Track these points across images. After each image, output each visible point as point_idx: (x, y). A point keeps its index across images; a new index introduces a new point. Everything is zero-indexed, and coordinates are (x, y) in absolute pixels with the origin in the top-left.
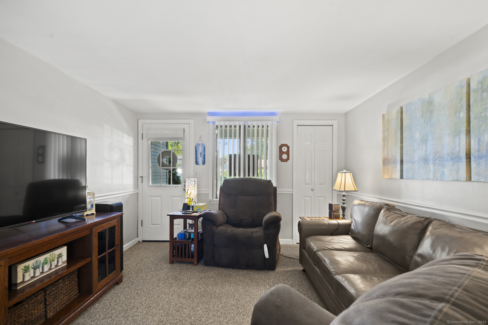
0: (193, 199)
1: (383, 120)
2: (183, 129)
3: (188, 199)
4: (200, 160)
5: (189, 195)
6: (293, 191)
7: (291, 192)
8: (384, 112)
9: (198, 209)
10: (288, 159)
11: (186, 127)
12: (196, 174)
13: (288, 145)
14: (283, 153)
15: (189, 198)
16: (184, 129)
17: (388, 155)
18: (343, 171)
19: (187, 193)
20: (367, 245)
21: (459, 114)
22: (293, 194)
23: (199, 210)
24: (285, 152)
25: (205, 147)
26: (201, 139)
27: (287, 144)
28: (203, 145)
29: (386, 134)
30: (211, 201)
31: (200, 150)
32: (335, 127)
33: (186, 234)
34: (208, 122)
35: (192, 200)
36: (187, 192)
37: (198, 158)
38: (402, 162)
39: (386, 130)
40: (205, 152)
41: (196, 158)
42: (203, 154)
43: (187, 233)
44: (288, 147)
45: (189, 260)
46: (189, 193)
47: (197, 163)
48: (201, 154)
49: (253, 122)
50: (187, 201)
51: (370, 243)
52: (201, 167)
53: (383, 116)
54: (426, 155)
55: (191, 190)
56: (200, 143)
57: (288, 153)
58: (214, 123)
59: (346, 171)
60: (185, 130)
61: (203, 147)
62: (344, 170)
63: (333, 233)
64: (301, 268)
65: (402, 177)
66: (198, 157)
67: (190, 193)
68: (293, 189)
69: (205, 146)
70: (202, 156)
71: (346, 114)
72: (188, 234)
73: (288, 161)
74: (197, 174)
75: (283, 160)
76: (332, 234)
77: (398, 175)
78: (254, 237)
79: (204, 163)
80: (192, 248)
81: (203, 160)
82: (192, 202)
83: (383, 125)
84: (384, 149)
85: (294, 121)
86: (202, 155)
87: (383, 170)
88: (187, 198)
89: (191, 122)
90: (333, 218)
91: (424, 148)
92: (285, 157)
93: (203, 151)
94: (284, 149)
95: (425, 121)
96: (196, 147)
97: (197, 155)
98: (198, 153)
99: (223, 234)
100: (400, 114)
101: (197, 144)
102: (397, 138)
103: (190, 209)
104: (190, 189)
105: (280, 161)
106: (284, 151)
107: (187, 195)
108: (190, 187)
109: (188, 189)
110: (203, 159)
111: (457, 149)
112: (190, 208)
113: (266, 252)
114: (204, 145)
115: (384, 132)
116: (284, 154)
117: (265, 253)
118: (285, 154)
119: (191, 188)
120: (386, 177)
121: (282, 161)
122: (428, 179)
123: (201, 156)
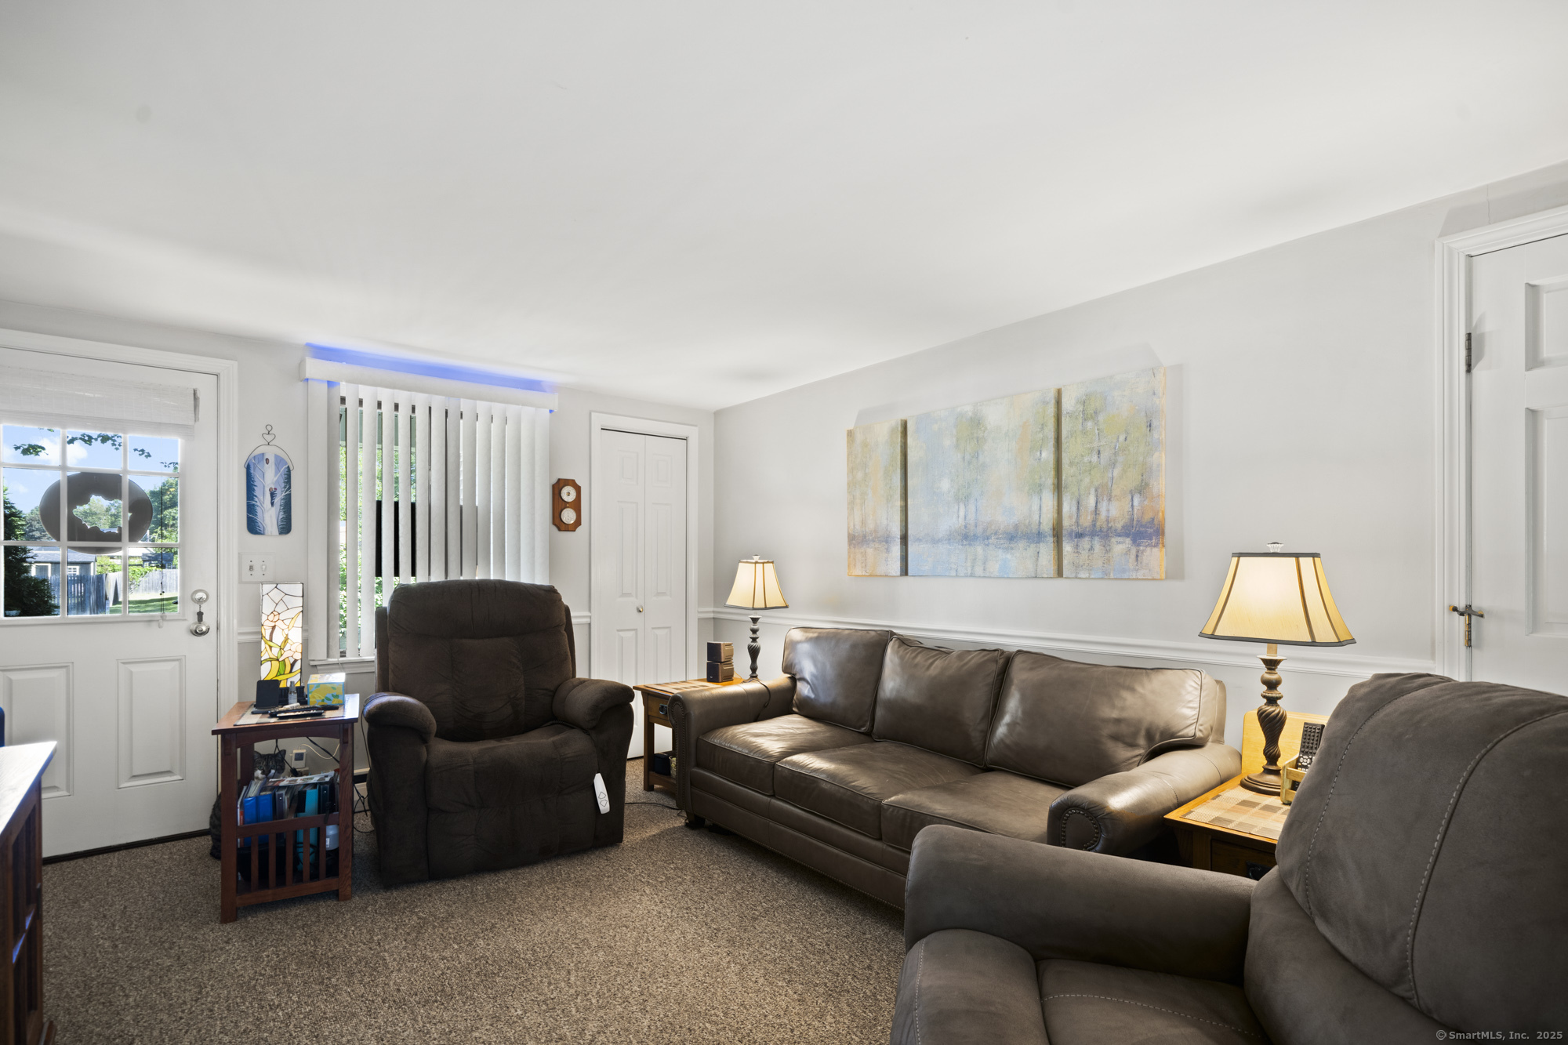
0: (296, 661)
1: (848, 442)
2: (193, 392)
3: (275, 663)
4: (269, 516)
5: (276, 651)
6: (590, 617)
7: (587, 620)
8: (851, 427)
9: (330, 696)
10: (578, 522)
11: (205, 387)
12: (251, 568)
13: (578, 483)
14: (566, 505)
15: (278, 660)
16: (195, 394)
17: (863, 523)
18: (753, 559)
19: (271, 640)
20: (859, 728)
21: (1038, 453)
22: (590, 624)
23: (332, 698)
24: (568, 503)
25: (289, 470)
26: (272, 437)
27: (574, 481)
28: (279, 461)
29: (860, 475)
30: (318, 668)
31: (269, 478)
32: (693, 442)
33: (281, 795)
34: (307, 380)
35: (292, 665)
36: (268, 638)
37: (257, 508)
38: (904, 539)
39: (857, 464)
40: (290, 488)
41: (251, 509)
42: (284, 494)
43: (283, 792)
44: (578, 489)
45: (317, 886)
46: (278, 638)
47: (253, 527)
48: (273, 495)
49: (478, 401)
50: (267, 672)
51: (867, 721)
52: (271, 540)
53: (850, 434)
54: (966, 527)
55: (286, 631)
56: (270, 453)
57: (576, 505)
58: (331, 384)
59: (760, 559)
60: (199, 394)
61: (283, 469)
62: (754, 557)
63: (759, 715)
64: (680, 822)
65: (905, 571)
66: (258, 504)
67: (283, 639)
68: (590, 610)
69: (291, 468)
70: (276, 501)
71: (718, 415)
72: (286, 793)
73: (579, 529)
74: (254, 568)
75: (563, 527)
76: (758, 718)
77: (895, 567)
78: (567, 760)
79: (286, 527)
80: (328, 840)
81: (281, 517)
82: (291, 672)
83: (849, 454)
84: (851, 509)
85: (593, 414)
86: (278, 500)
87: (849, 557)
88: (271, 660)
89: (228, 368)
90: (720, 680)
91: (962, 513)
92: (568, 516)
93: (283, 485)
94: (568, 494)
95: (964, 458)
96: (248, 468)
97: (256, 499)
98: (258, 492)
99: (461, 766)
100: (899, 435)
101: (256, 453)
102: (890, 488)
103: (290, 701)
104: (284, 627)
105: (555, 529)
106: (566, 500)
107: (271, 647)
108: (282, 617)
109: (274, 628)
110: (282, 513)
111: (1036, 517)
112: (287, 697)
113: (602, 796)
114: (286, 463)
115: (851, 470)
116: (566, 507)
117: (599, 801)
118: (569, 509)
119: (286, 622)
120: (858, 571)
121: (560, 530)
122: (972, 575)
123: (272, 504)
